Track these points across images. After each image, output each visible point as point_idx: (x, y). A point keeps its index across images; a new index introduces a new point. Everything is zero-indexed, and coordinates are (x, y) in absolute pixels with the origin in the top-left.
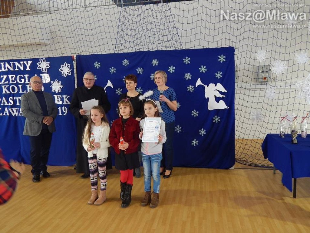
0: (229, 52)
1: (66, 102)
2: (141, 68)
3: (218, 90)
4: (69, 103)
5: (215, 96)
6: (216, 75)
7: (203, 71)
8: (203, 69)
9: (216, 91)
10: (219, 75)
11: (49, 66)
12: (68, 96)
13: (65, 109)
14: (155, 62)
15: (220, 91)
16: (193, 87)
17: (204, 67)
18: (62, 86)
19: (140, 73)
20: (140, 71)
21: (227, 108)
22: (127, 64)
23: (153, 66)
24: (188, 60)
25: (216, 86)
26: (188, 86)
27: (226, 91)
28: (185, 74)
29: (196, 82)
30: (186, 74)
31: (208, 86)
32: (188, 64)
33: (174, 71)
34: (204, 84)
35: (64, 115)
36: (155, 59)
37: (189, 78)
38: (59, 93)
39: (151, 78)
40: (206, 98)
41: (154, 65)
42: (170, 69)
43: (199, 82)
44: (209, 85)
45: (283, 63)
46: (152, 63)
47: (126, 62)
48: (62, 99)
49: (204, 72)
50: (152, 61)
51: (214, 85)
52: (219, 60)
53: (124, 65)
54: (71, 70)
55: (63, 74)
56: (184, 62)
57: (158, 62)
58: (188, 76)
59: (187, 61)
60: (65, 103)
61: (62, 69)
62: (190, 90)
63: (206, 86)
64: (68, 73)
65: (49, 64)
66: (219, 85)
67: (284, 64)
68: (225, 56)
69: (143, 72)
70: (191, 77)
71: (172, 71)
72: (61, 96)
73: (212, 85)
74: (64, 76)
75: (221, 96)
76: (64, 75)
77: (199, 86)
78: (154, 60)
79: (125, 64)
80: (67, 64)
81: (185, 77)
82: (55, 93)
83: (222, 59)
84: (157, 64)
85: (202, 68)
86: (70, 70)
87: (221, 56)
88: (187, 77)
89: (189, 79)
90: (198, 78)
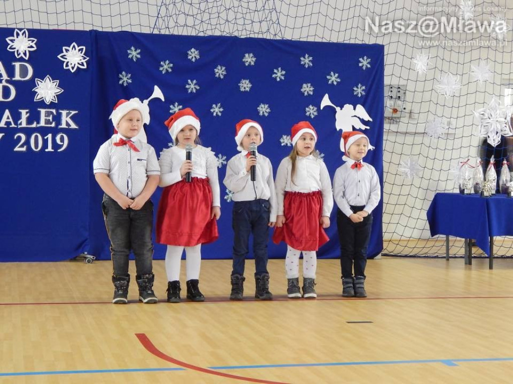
0: (376, 52)
1: (68, 124)
2: (224, 68)
3: (358, 116)
4: (73, 126)
5: (353, 126)
6: (356, 91)
7: (333, 81)
8: (334, 78)
9: (355, 117)
10: (359, 90)
11: (34, 46)
12: (73, 112)
13: (62, 139)
14: (249, 59)
15: (361, 118)
16: (315, 109)
17: (335, 75)
18: (59, 90)
19: (219, 77)
20: (220, 72)
21: (372, 150)
22: (195, 57)
23: (245, 65)
24: (309, 61)
25: (355, 109)
26: (308, 107)
27: (371, 120)
28: (302, 85)
29: (322, 100)
30: (305, 85)
31: (341, 109)
32: (309, 67)
33: (283, 78)
34: (335, 105)
35: (59, 151)
36: (249, 53)
37: (309, 92)
38: (52, 105)
39: (241, 87)
40: (338, 130)
41: (247, 64)
42: (276, 74)
43: (326, 101)
44: (343, 107)
45: (456, 78)
46: (244, 60)
47: (194, 54)
48: (57, 119)
49: (335, 83)
50: (245, 56)
51: (351, 107)
52: (360, 65)
53: (189, 59)
54: (88, 58)
55: (67, 65)
56: (302, 63)
57: (254, 59)
58: (307, 89)
59: (306, 61)
60: (64, 126)
61: (65, 55)
62: (310, 114)
63: (338, 109)
64: (81, 65)
65: (35, 42)
66: (360, 107)
67: (456, 81)
68: (370, 60)
69: (225, 76)
70: (313, 91)
71: (280, 78)
72: (54, 111)
73: (348, 107)
74: (69, 70)
75: (363, 127)
76: (70, 67)
77: (327, 107)
78: (247, 55)
79: (192, 58)
80: (78, 47)
81: (302, 90)
82: (42, 104)
83: (365, 63)
84: (253, 63)
85: (331, 76)
86: (85, 58)
87: (363, 59)
88: (305, 91)
89: (309, 95)
90: (326, 93)
